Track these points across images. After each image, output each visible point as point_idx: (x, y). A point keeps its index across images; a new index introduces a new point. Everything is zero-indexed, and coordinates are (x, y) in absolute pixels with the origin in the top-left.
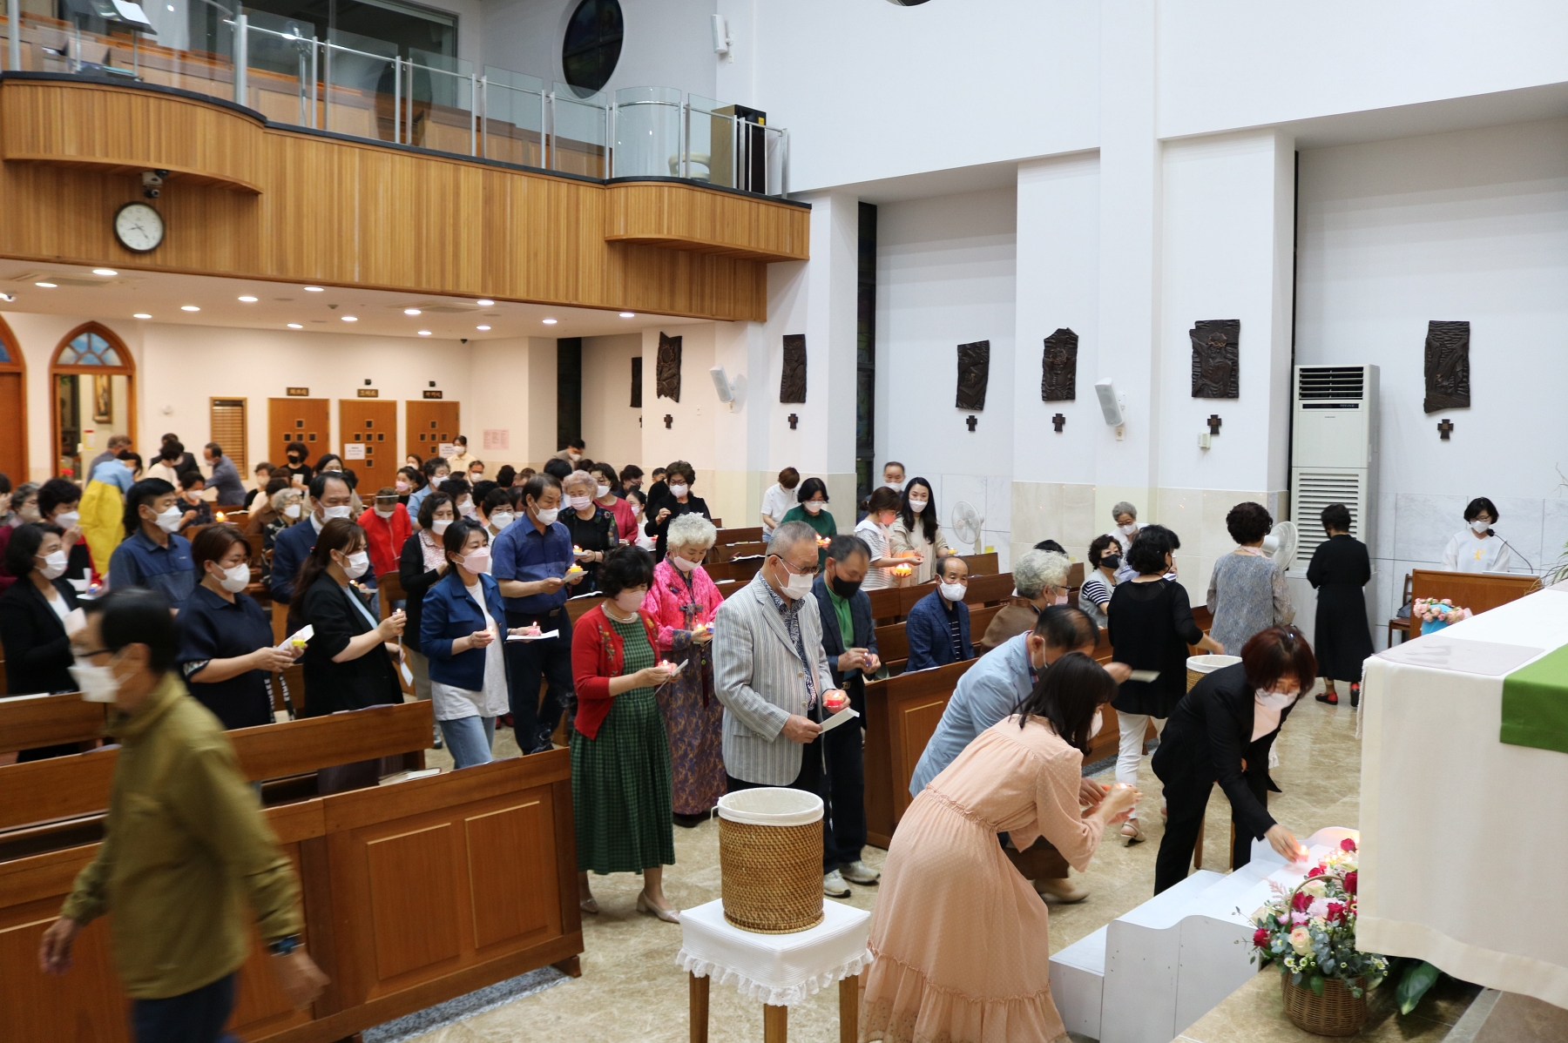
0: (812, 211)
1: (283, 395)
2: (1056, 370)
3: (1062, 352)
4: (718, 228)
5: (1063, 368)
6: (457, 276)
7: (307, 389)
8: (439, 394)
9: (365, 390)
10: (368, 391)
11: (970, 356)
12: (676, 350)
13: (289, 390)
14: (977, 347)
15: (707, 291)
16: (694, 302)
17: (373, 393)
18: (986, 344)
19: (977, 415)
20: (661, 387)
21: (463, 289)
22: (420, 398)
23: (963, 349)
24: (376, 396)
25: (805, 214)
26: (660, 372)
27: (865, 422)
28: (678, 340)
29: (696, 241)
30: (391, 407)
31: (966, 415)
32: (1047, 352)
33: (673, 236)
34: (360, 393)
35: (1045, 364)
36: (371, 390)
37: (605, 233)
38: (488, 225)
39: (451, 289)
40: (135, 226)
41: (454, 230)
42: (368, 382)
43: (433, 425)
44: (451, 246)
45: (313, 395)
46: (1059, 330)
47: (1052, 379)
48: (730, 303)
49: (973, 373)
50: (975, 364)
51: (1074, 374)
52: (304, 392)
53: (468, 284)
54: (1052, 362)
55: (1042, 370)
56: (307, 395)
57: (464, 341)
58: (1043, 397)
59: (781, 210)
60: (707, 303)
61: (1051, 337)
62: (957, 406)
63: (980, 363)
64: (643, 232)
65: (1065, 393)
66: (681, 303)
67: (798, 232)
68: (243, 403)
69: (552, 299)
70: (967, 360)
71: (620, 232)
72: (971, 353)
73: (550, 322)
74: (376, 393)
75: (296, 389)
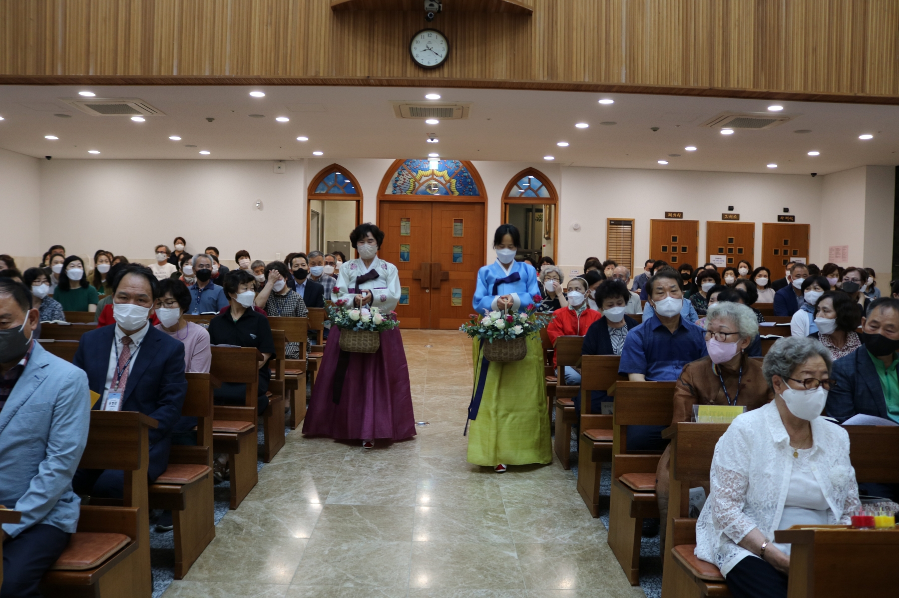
1: (663, 217)
7: (681, 214)
8: (792, 218)
9: (729, 215)
10: (731, 214)
13: (667, 214)
17: (735, 217)
21: (733, 85)
22: (775, 221)
24: (738, 219)
30: (750, 227)
34: (724, 216)
36: (734, 215)
38: (761, 26)
40: (426, 48)
42: (731, 208)
43: (786, 242)
45: (686, 218)
52: (679, 215)
56: (682, 218)
57: (814, 175)
68: (630, 223)
73: (866, 137)
74: (737, 217)
75: (673, 213)
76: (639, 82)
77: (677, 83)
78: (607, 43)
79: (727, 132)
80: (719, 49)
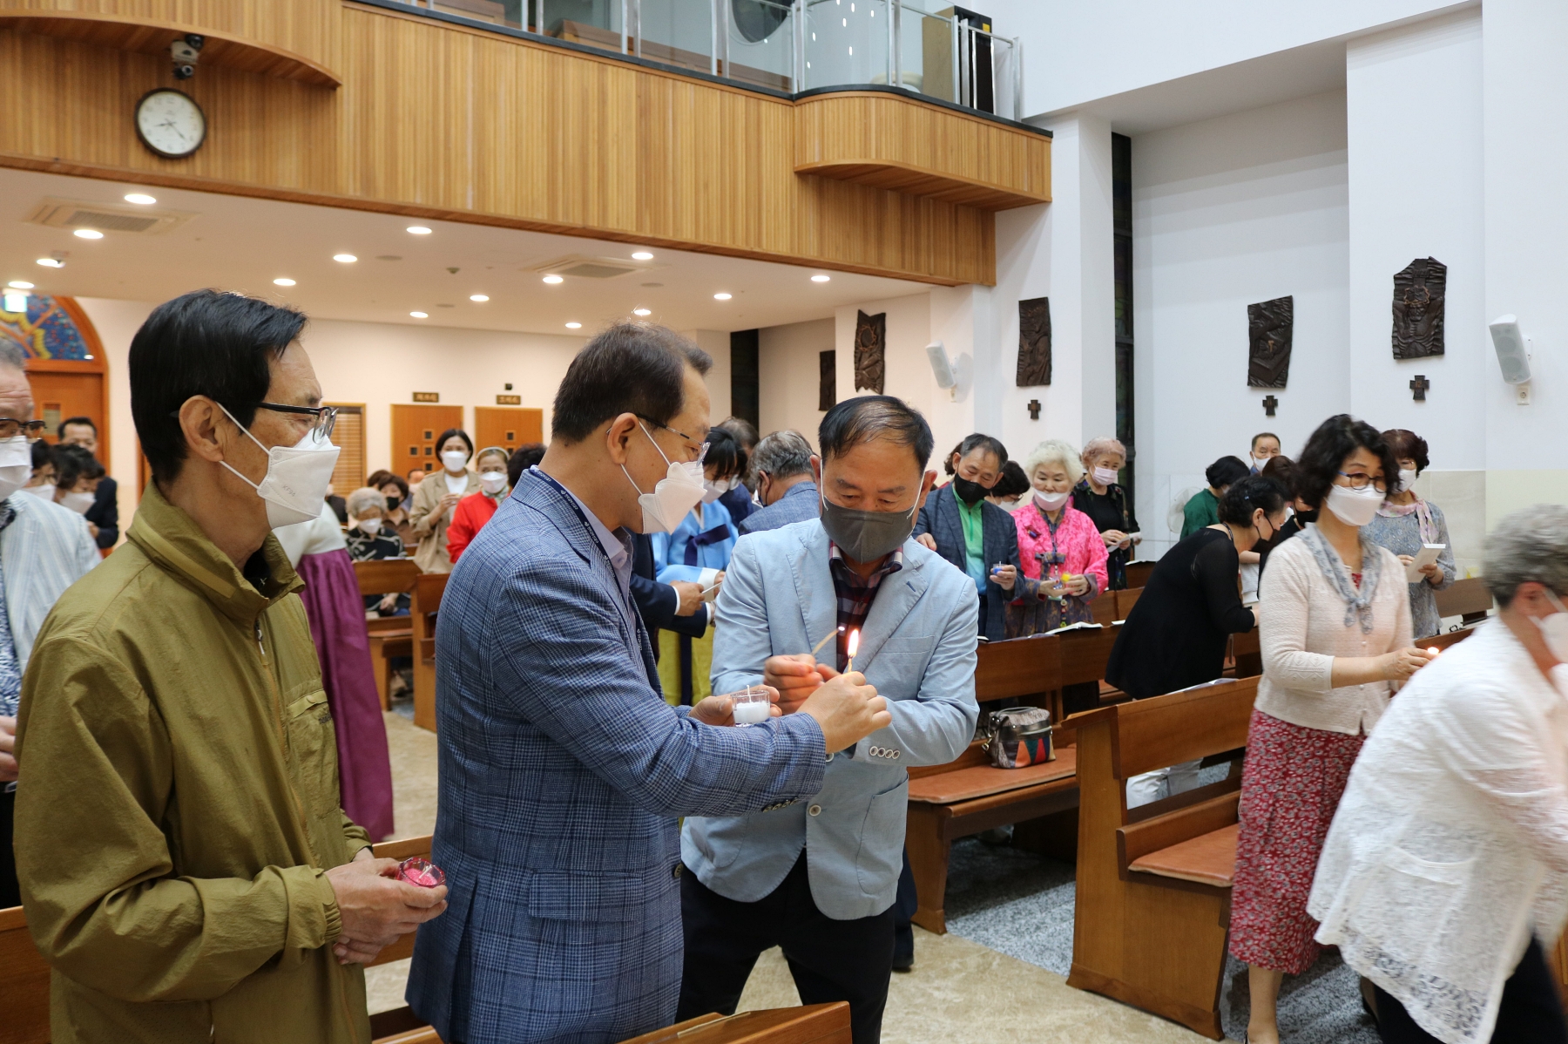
0: (1055, 141)
1: (409, 401)
2: (1414, 315)
3: (1422, 290)
4: (939, 153)
5: (1425, 312)
6: (604, 208)
7: (437, 395)
9: (506, 397)
10: (508, 396)
11: (1267, 318)
12: (879, 330)
13: (416, 396)
14: (1276, 305)
15: (924, 243)
16: (907, 256)
17: (515, 400)
18: (1288, 302)
19: (1278, 395)
20: (860, 377)
21: (612, 225)
23: (1256, 311)
24: (519, 403)
25: (1045, 144)
26: (858, 360)
27: (1123, 411)
28: (881, 318)
29: (912, 169)
30: (536, 416)
31: (1262, 395)
32: (1398, 292)
33: (884, 160)
34: (499, 399)
35: (1396, 309)
36: (513, 397)
37: (794, 163)
38: (645, 144)
39: (596, 225)
40: (164, 122)
41: (599, 148)
42: (509, 387)
44: (596, 169)
45: (445, 401)
46: (1417, 261)
47: (1407, 327)
48: (951, 261)
49: (1271, 339)
50: (1273, 328)
51: (1442, 319)
52: (433, 397)
53: (618, 219)
54: (1408, 306)
55: (1391, 317)
56: (437, 401)
58: (1395, 354)
59: (1016, 136)
60: (923, 258)
61: (1405, 272)
62: (1250, 383)
63: (1280, 326)
64: (844, 157)
65: (1428, 346)
66: (891, 259)
67: (1037, 168)
68: (362, 410)
69: (728, 244)
70: (1261, 324)
71: (814, 159)
72: (1267, 313)
73: (723, 296)
74: (518, 400)
75: (424, 394)
76: (491, 210)
77: (541, 216)
78: (447, 148)
79: (553, 279)
80: (593, 172)
